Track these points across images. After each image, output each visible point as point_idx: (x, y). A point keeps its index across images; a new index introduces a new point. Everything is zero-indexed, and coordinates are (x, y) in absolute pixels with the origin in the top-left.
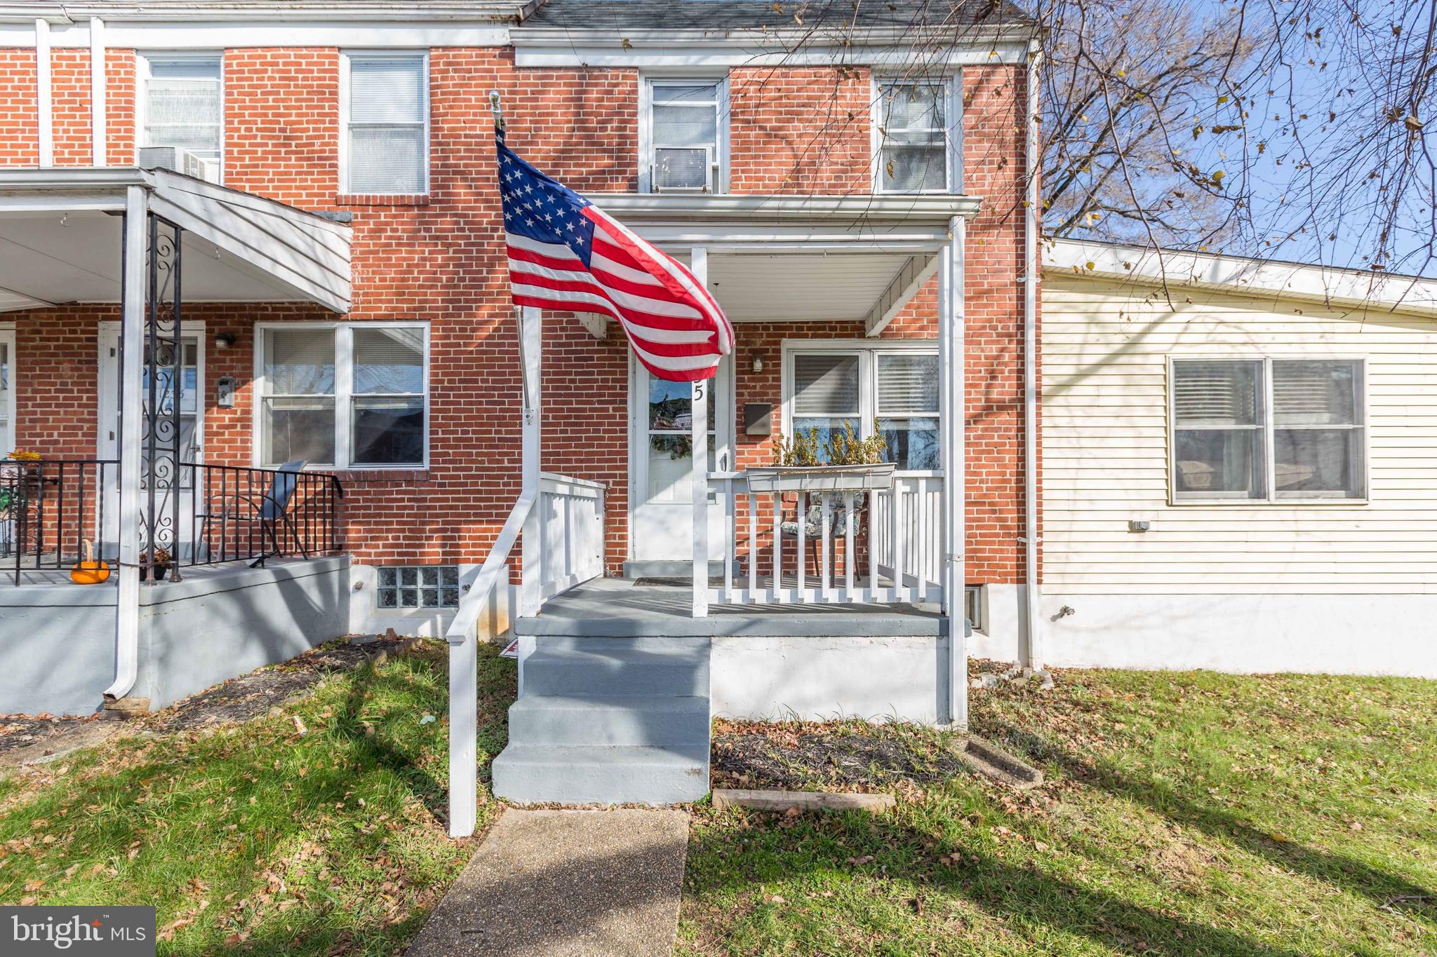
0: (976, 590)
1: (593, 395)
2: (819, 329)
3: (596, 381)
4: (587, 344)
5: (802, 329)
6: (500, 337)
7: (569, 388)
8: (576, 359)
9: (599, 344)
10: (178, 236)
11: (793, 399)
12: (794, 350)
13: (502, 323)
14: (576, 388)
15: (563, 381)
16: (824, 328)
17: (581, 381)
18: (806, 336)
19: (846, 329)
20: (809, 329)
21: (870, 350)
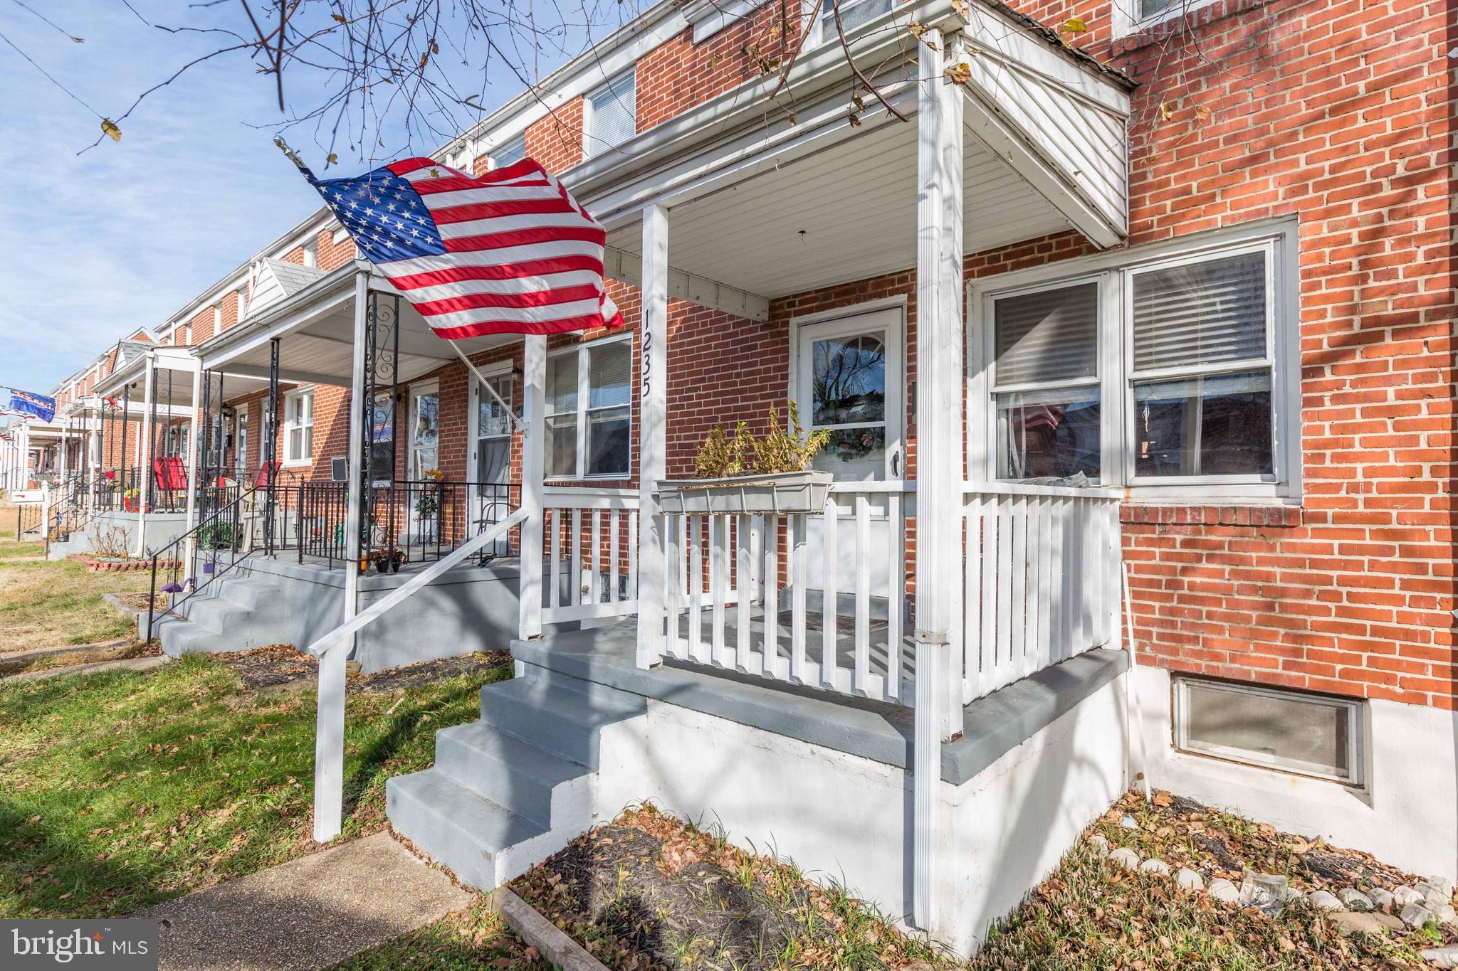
0: (1352, 709)
1: (756, 389)
2: (1024, 253)
3: (759, 372)
4: (751, 331)
5: (997, 259)
6: (683, 336)
7: (735, 384)
8: (742, 350)
9: (762, 328)
10: (397, 305)
11: (992, 366)
12: (992, 292)
13: (683, 321)
14: (743, 383)
15: (730, 376)
16: (1031, 251)
17: (747, 374)
18: (1003, 269)
19: (1067, 243)
20: (1007, 257)
21: (1117, 269)
